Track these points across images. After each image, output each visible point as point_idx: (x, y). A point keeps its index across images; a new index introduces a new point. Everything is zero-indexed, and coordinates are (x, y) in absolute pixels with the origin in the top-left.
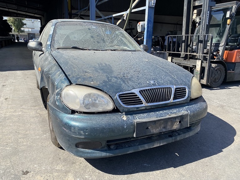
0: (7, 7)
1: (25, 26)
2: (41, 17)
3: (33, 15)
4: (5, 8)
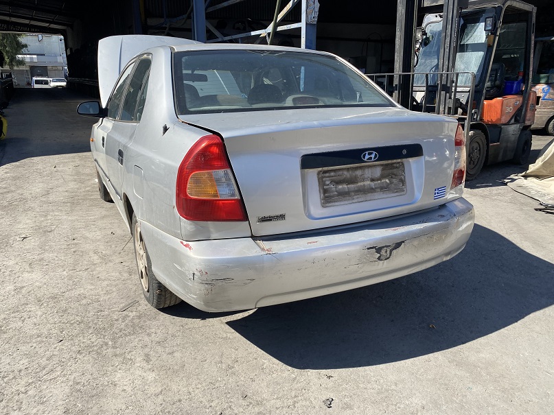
2: (66, 30)
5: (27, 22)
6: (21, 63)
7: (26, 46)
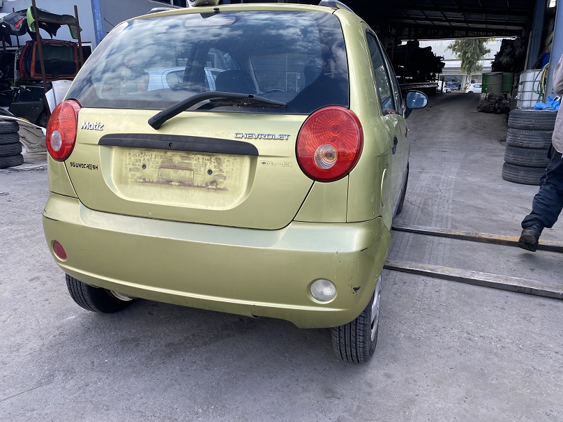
0: (446, 17)
1: (486, 56)
2: (521, 31)
3: (503, 27)
4: (441, 20)
5: (483, 26)
6: (479, 68)
7: (489, 51)
